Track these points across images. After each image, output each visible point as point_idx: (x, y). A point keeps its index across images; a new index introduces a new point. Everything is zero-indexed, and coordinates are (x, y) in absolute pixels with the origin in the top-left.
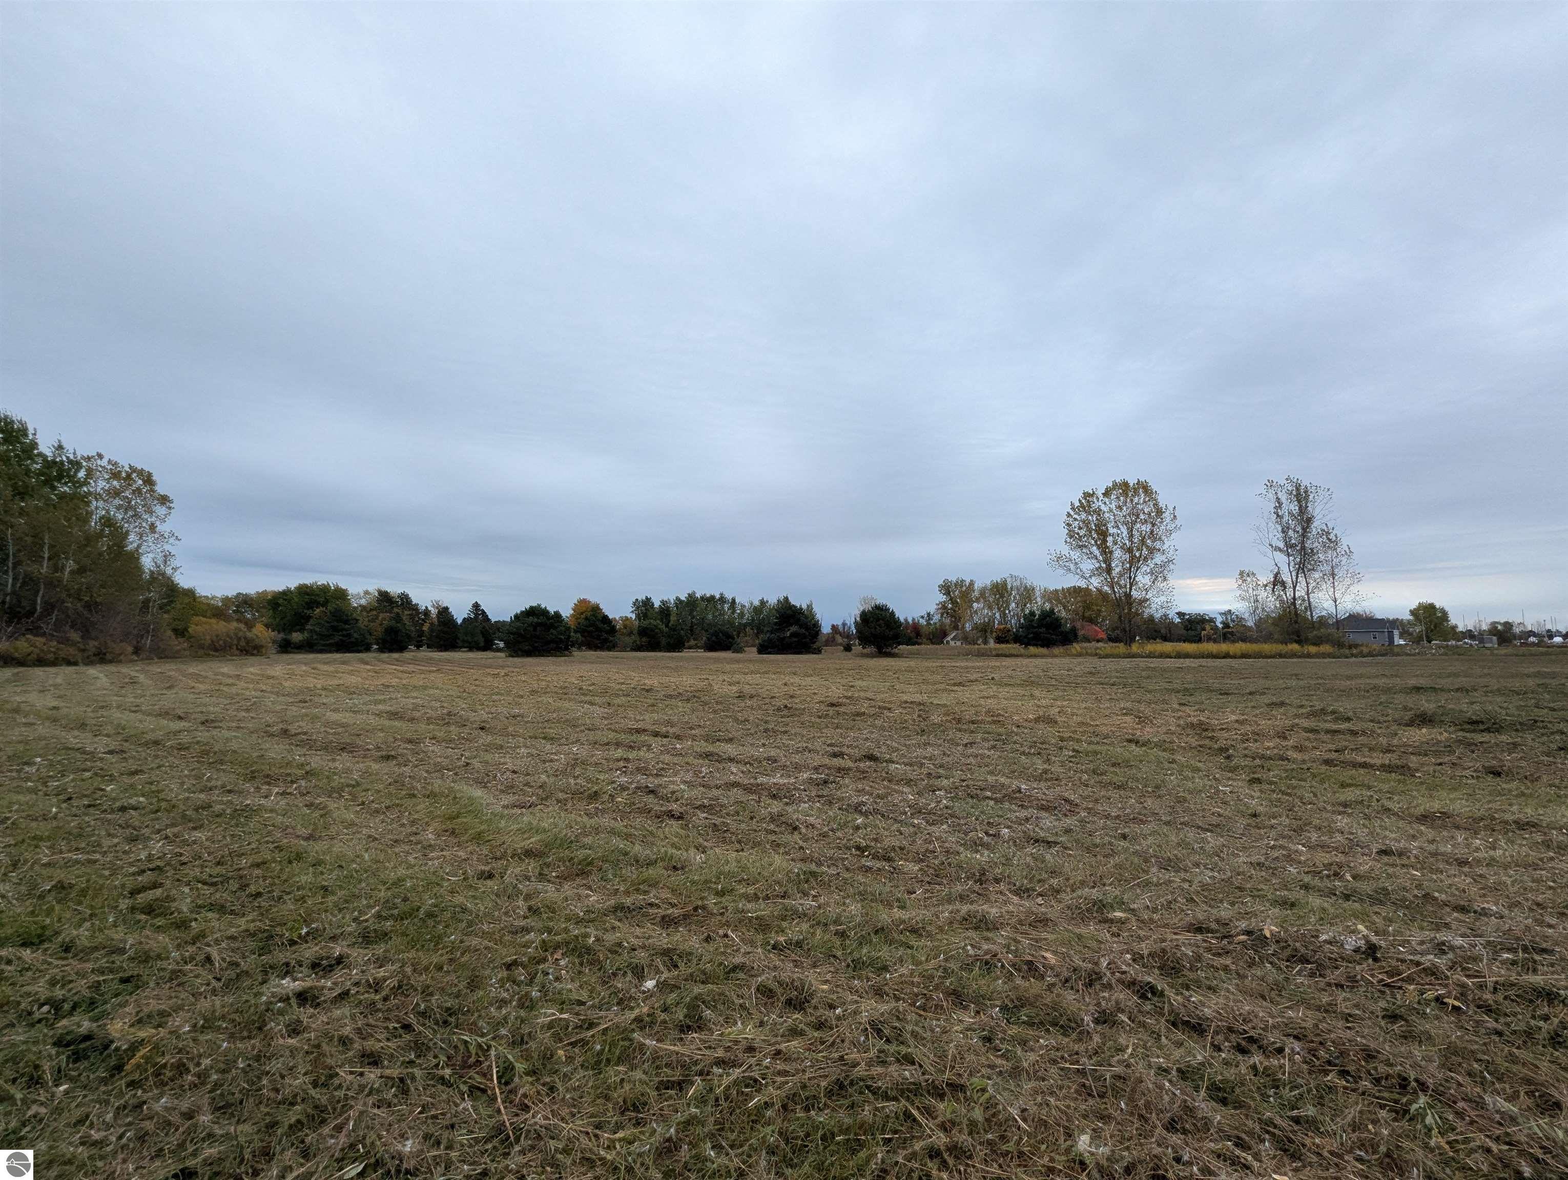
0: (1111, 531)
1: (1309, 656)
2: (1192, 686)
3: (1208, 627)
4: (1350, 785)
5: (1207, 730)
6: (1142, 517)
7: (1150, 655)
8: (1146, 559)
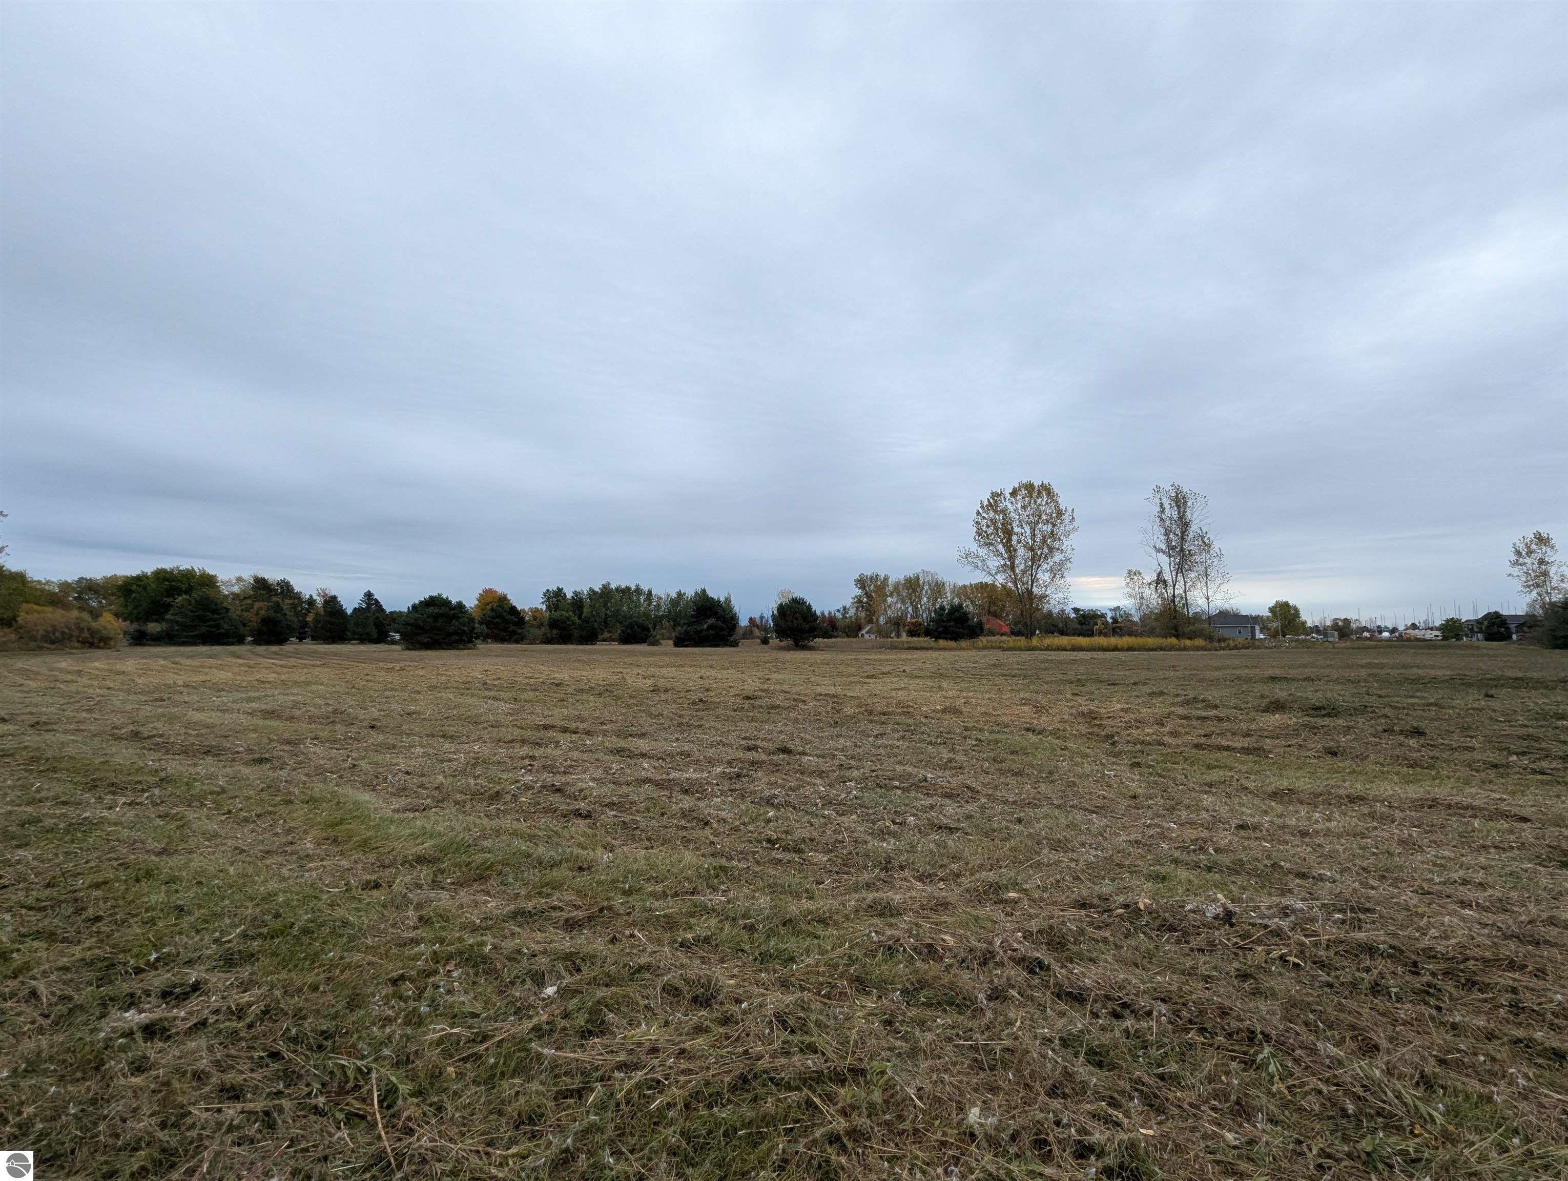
0: (1016, 530)
1: (1185, 649)
2: (1084, 677)
3: (1099, 622)
4: (1215, 767)
5: (1096, 718)
6: (1044, 517)
7: (1048, 648)
8: (1046, 558)
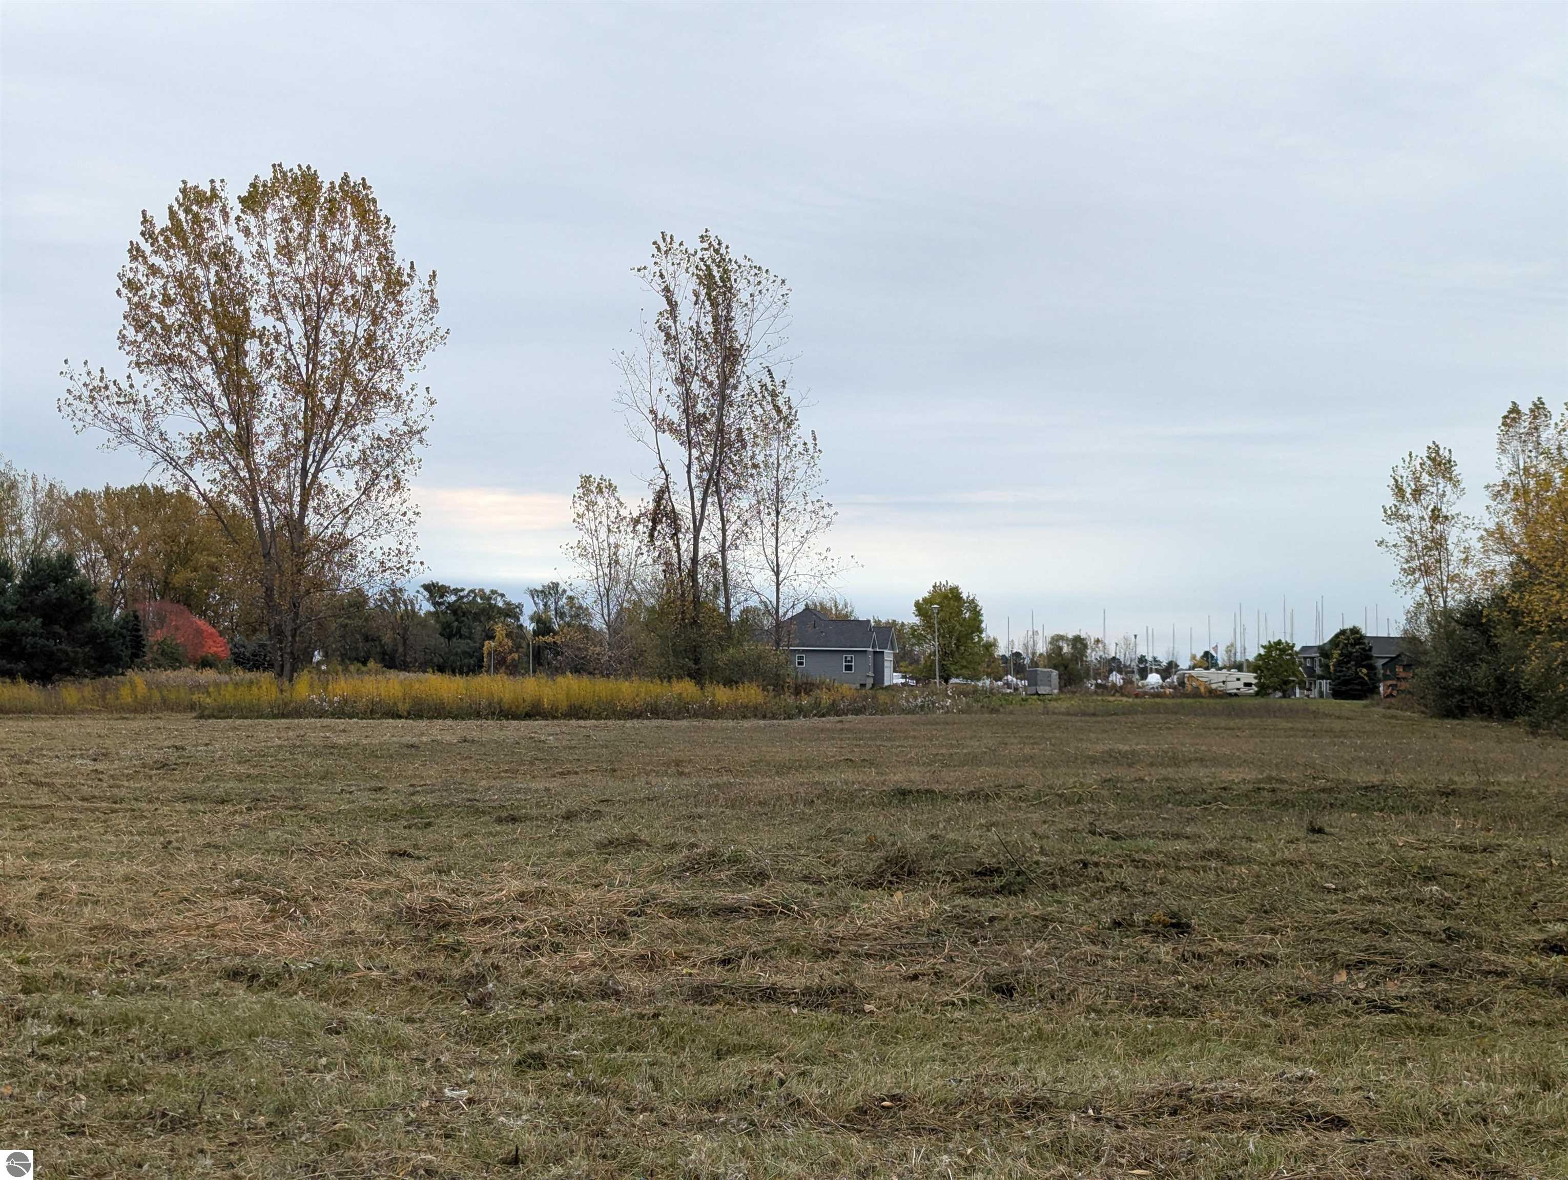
0: (259, 321)
1: (714, 712)
2: (430, 799)
3: (499, 630)
5: (445, 926)
7: (344, 710)
8: (349, 422)
